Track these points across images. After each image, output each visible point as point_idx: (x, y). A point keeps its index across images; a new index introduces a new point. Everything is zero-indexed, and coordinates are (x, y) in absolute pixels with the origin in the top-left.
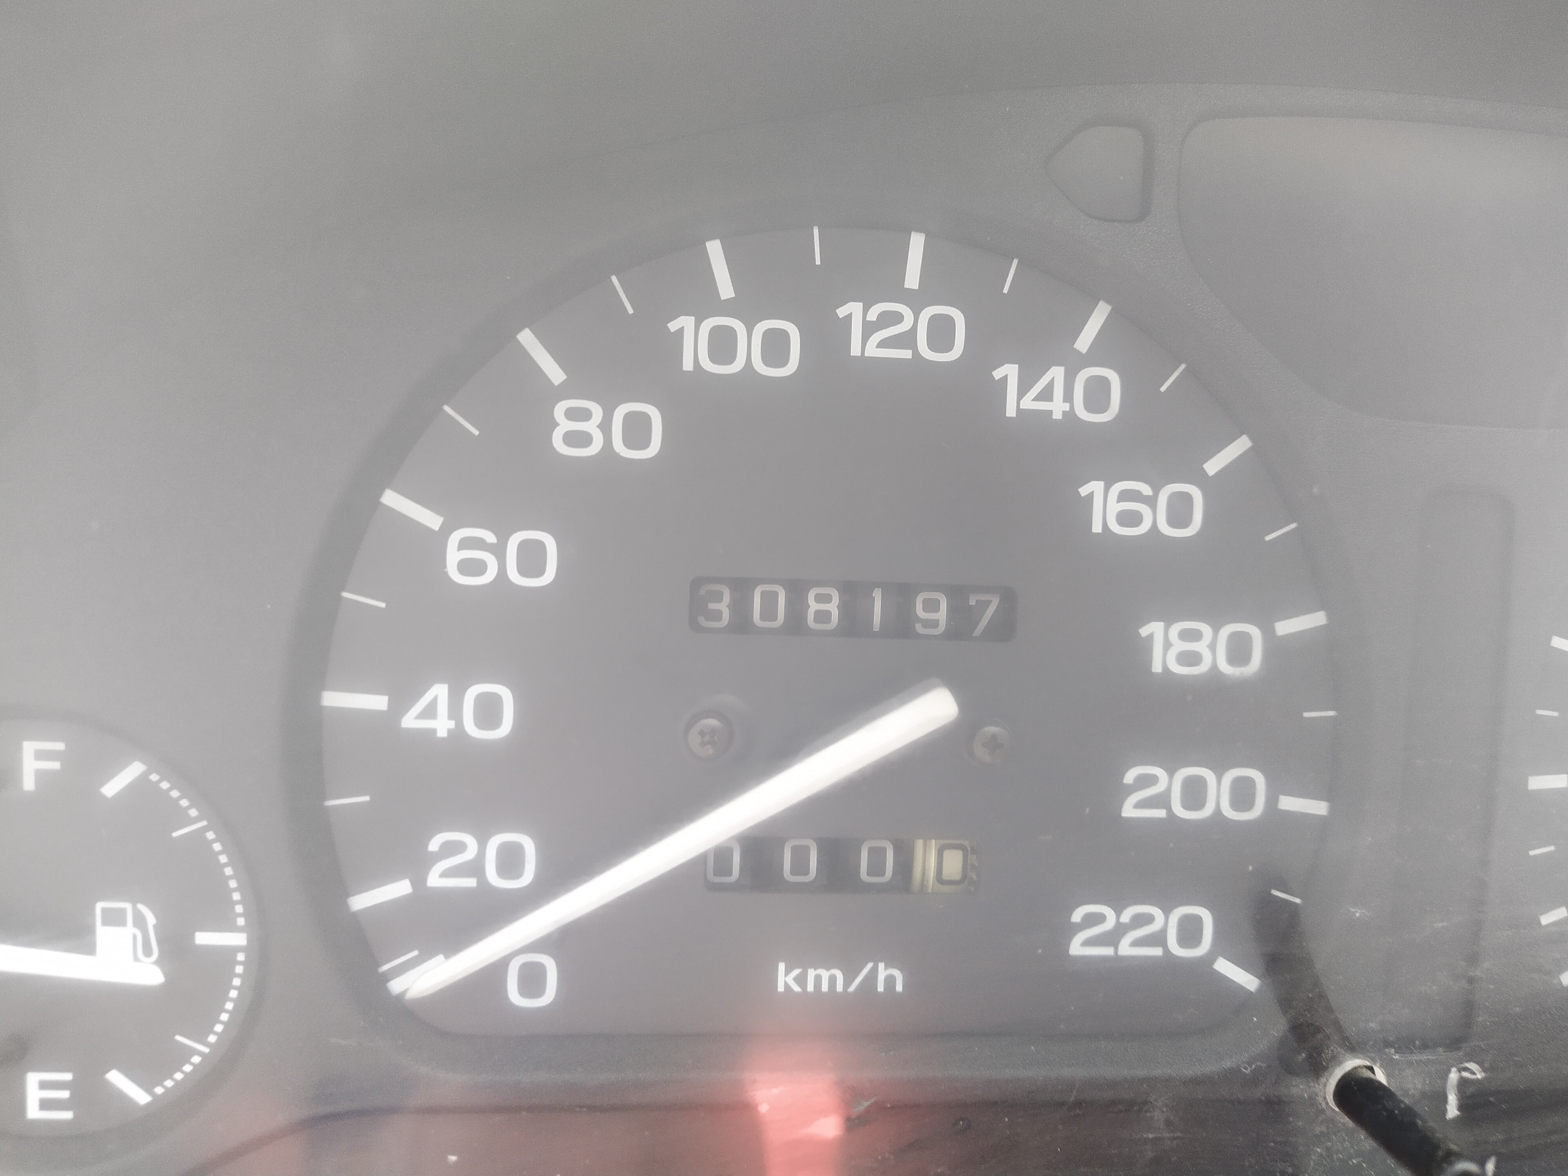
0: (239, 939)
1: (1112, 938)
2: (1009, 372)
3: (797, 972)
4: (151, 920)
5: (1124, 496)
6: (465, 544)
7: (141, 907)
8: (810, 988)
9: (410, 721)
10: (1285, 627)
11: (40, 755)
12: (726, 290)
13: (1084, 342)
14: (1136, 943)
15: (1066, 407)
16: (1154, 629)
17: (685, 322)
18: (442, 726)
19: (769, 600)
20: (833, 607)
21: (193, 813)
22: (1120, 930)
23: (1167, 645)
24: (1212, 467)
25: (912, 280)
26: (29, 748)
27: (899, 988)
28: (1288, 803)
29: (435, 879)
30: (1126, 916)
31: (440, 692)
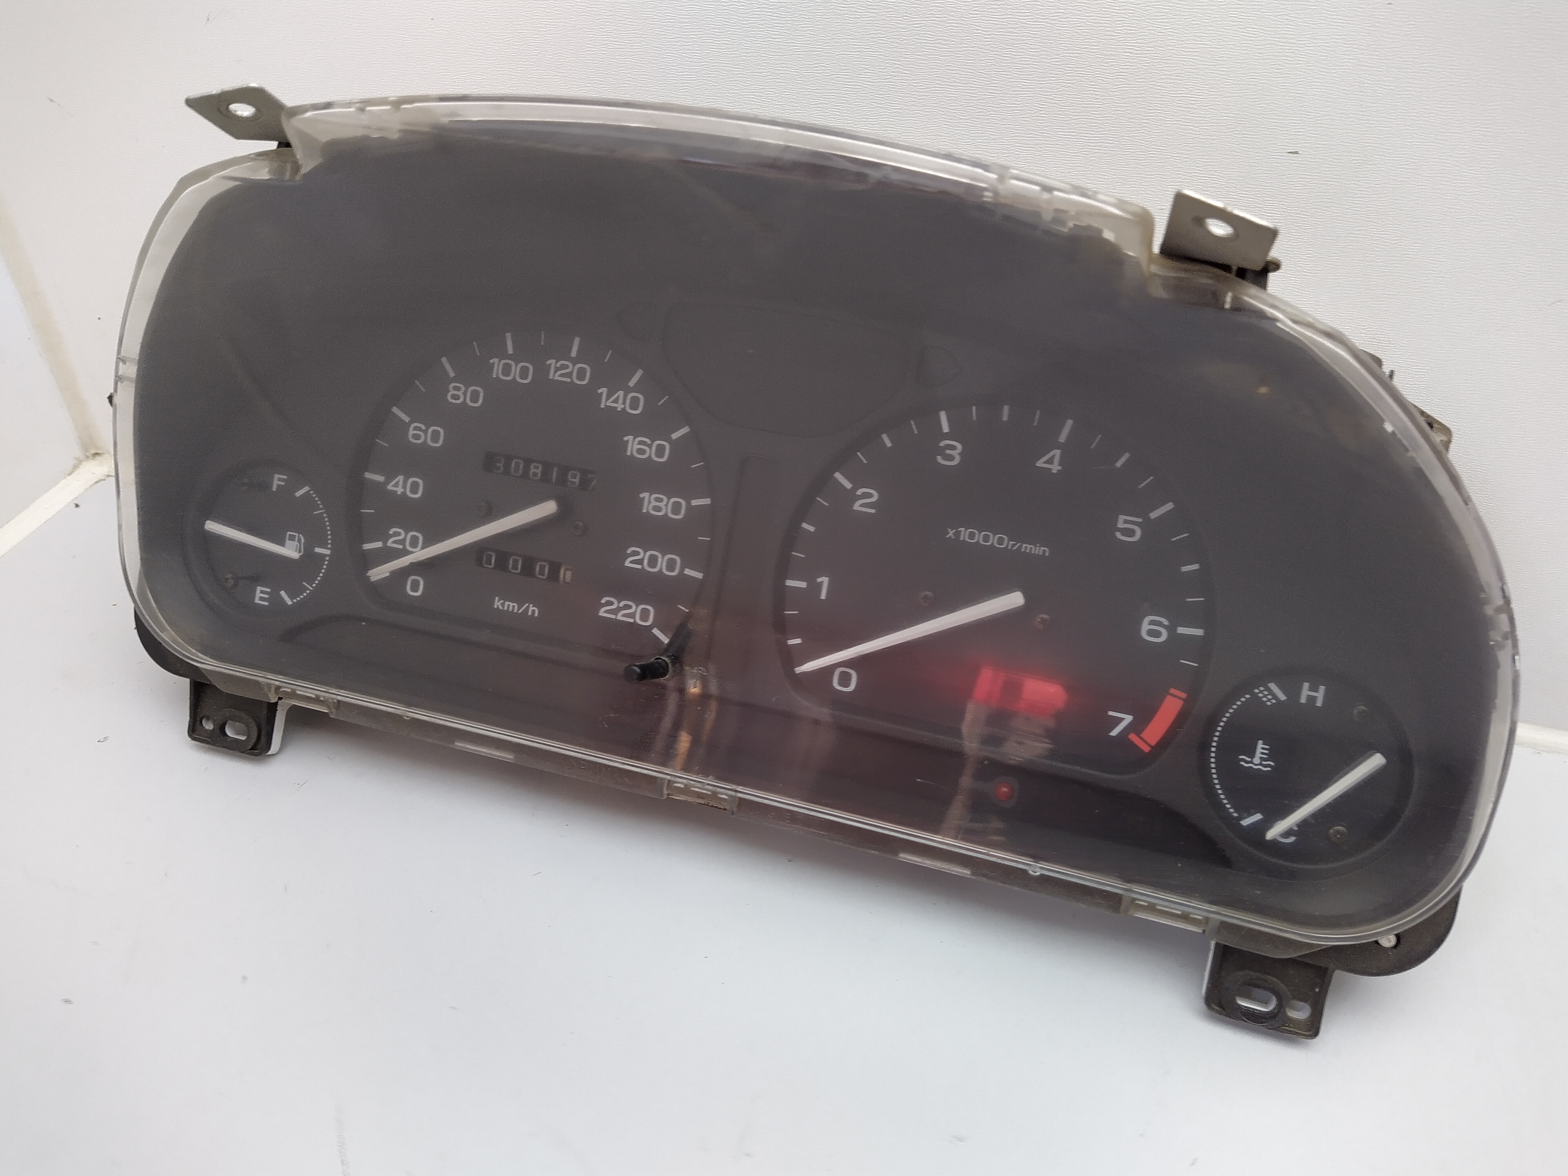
0: (328, 552)
1: (615, 612)
2: (604, 391)
3: (502, 601)
4: (303, 541)
5: (640, 443)
6: (415, 428)
7: (301, 535)
8: (506, 608)
9: (390, 487)
10: (695, 503)
11: (279, 480)
12: (510, 351)
13: (632, 383)
14: (624, 616)
15: (623, 406)
16: (645, 495)
17: (496, 360)
18: (400, 490)
19: (517, 464)
20: (539, 471)
21: (321, 506)
22: (619, 609)
23: (650, 502)
24: (675, 436)
25: (574, 354)
26: (277, 476)
27: (536, 615)
28: (687, 572)
29: (390, 543)
30: (621, 604)
31: (401, 478)
